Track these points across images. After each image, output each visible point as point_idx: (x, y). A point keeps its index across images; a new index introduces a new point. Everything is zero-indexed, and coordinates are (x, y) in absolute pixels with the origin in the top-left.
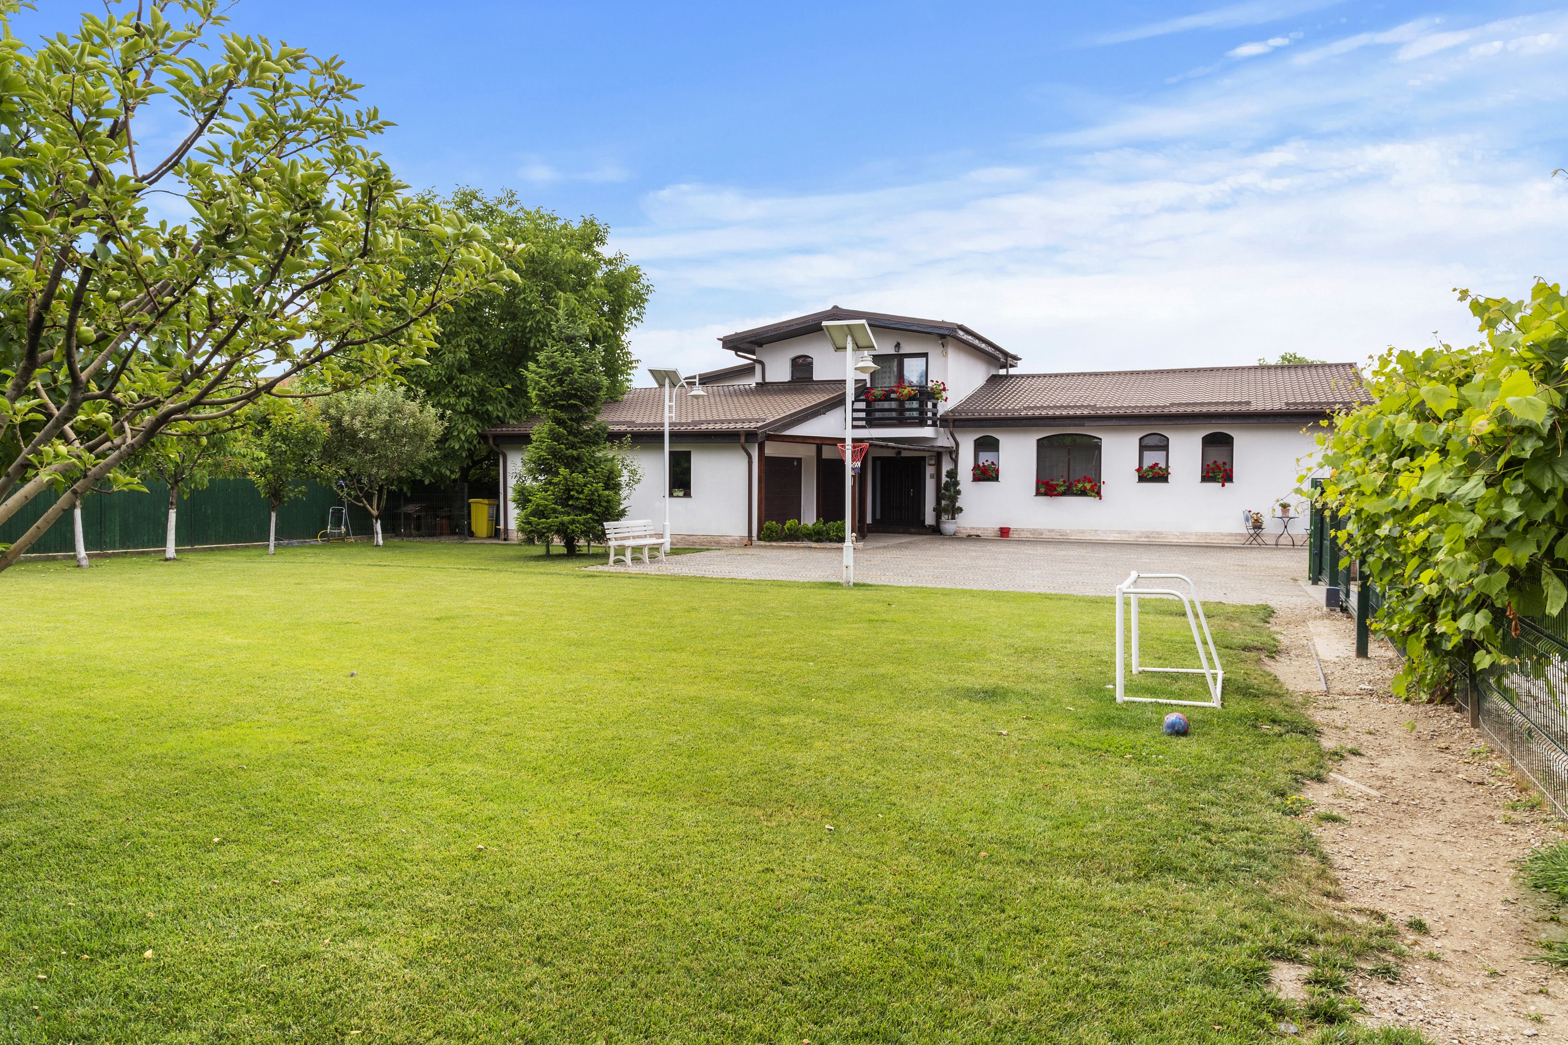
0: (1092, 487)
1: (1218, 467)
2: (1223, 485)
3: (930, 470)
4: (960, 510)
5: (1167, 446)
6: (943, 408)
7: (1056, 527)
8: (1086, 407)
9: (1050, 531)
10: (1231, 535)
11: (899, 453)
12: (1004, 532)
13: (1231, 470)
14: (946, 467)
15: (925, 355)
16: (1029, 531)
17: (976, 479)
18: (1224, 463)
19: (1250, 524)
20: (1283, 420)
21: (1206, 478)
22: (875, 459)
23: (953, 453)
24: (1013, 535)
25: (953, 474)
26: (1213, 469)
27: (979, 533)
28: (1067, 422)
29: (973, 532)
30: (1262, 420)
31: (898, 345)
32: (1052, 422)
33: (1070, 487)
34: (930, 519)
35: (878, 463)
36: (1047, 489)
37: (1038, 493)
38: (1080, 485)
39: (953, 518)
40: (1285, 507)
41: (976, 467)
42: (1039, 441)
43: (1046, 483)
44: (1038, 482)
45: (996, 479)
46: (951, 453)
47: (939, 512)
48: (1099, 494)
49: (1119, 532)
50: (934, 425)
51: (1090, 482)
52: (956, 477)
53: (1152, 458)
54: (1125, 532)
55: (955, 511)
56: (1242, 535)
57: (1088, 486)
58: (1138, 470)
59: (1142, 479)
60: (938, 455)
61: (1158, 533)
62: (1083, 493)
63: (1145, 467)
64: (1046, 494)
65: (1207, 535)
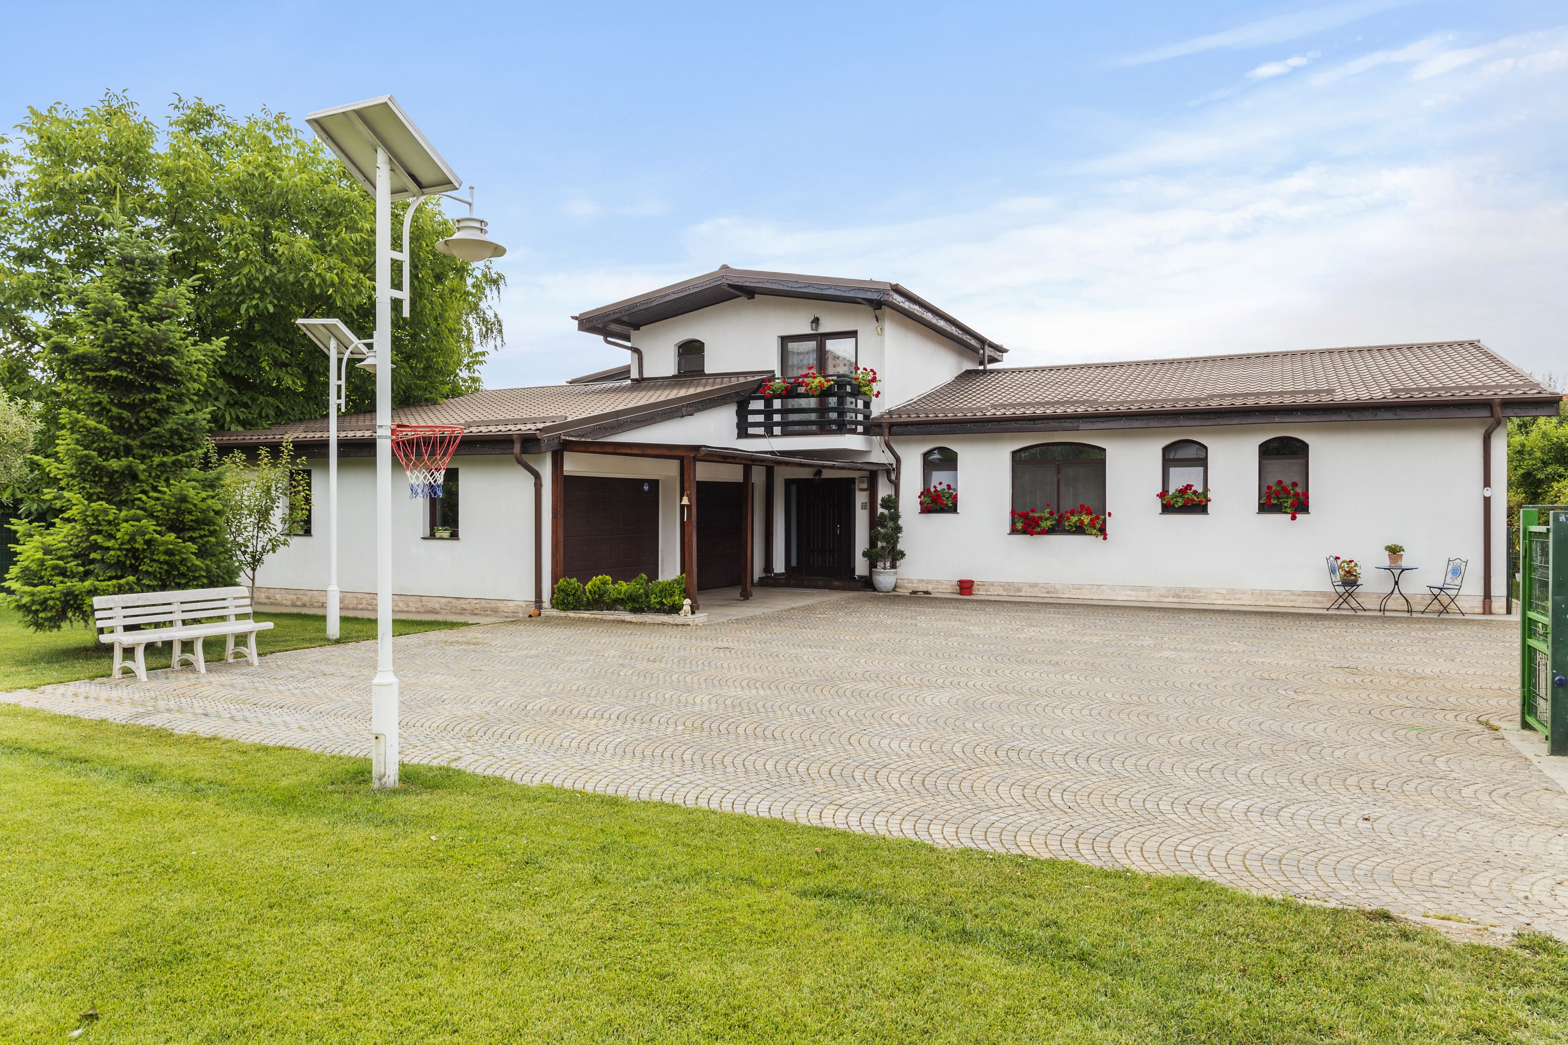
0: (1092, 524)
1: (1285, 489)
2: (1294, 518)
3: (861, 498)
4: (902, 554)
5: (1205, 459)
6: (877, 410)
7: (1041, 581)
8: (1083, 403)
9: (1033, 586)
10: (1307, 593)
11: (819, 473)
12: (966, 587)
13: (1306, 494)
14: (884, 491)
15: (853, 334)
16: (1001, 585)
17: (926, 509)
18: (1295, 484)
19: (1337, 578)
20: (1389, 415)
21: (1265, 507)
22: (788, 483)
23: (892, 472)
24: (979, 593)
25: (892, 503)
26: (1277, 493)
27: (930, 588)
28: (1053, 424)
29: (922, 587)
30: (1355, 416)
31: (816, 321)
32: (1030, 425)
33: (1059, 521)
34: (861, 567)
35: (794, 488)
36: (1025, 525)
37: (1014, 531)
38: (1074, 519)
39: (893, 566)
40: (1394, 551)
41: (926, 492)
42: (1014, 453)
43: (1024, 516)
44: (1013, 513)
45: (953, 509)
46: (888, 472)
47: (873, 558)
48: (1102, 531)
49: (1134, 588)
50: (866, 432)
51: (1089, 512)
52: (896, 508)
53: (1181, 477)
54: (1142, 588)
55: (896, 556)
56: (1324, 594)
57: (1086, 519)
58: (1162, 495)
59: (1168, 508)
60: (873, 475)
61: (1193, 590)
62: (1079, 530)
63: (1172, 491)
64: (1025, 531)
65: (1269, 594)
